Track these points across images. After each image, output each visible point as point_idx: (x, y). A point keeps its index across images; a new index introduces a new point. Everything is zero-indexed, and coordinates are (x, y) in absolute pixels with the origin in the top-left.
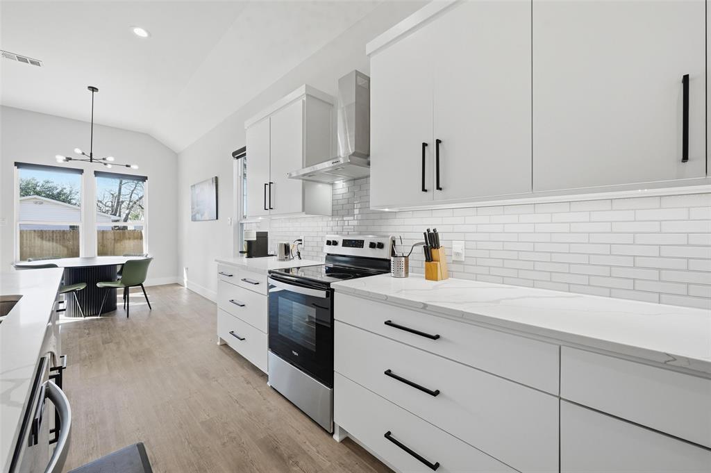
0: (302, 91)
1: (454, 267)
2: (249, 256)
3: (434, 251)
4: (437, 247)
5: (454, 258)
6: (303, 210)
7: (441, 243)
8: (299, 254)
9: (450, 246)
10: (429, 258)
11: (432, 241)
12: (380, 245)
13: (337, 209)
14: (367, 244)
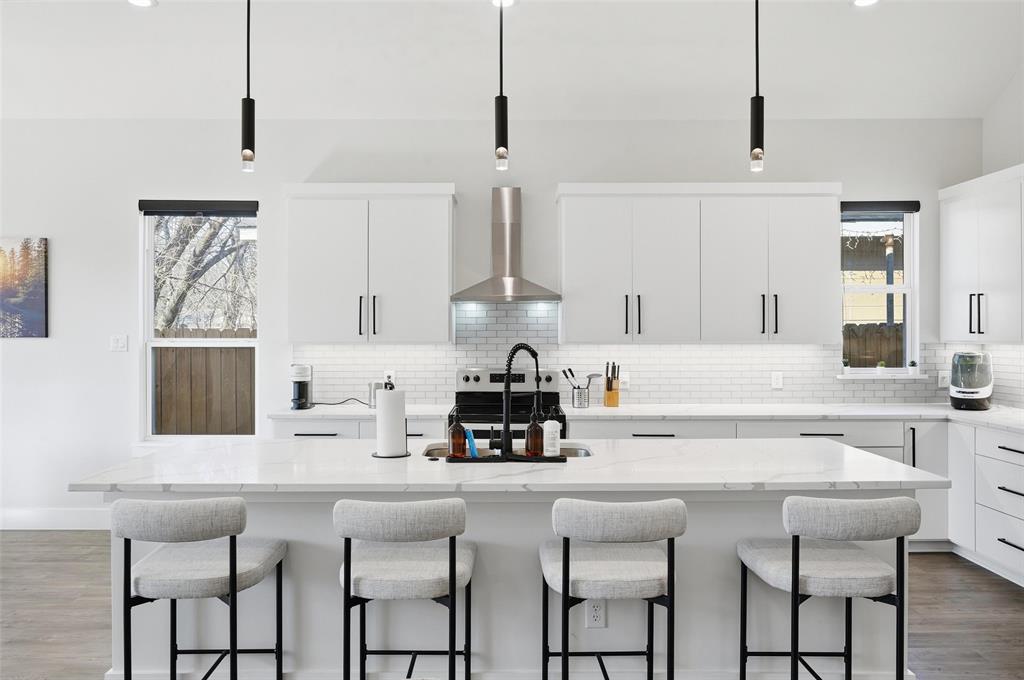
0: (450, 189)
3: (615, 382)
10: (609, 387)
11: (614, 374)
12: (549, 379)
13: (465, 335)
14: (530, 378)
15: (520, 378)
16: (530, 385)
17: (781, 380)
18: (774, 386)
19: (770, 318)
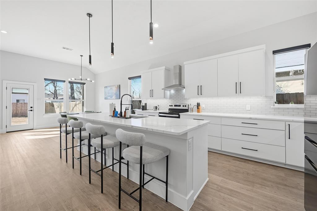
0: (164, 67)
1: (203, 110)
2: (143, 110)
3: (199, 107)
4: (200, 106)
5: (203, 108)
6: (164, 97)
7: (200, 105)
8: (159, 109)
9: (202, 106)
10: (198, 108)
11: (198, 105)
12: (185, 106)
13: (171, 97)
14: (182, 106)
15: (180, 106)
16: (181, 108)
17: (250, 107)
18: (247, 109)
19: (239, 89)
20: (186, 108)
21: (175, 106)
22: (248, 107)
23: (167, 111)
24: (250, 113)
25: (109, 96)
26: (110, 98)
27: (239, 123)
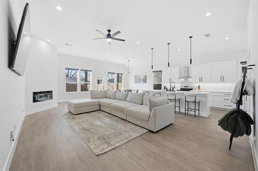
1: (201, 89)
6: (179, 83)
9: (201, 87)
10: (199, 88)
12: (191, 87)
13: (182, 82)
14: (189, 87)
15: (188, 87)
16: (189, 88)
19: (222, 79)
20: (192, 88)
21: (184, 87)
22: (227, 88)
23: (180, 89)
24: (228, 91)
25: (138, 81)
26: (139, 82)
27: (223, 94)
